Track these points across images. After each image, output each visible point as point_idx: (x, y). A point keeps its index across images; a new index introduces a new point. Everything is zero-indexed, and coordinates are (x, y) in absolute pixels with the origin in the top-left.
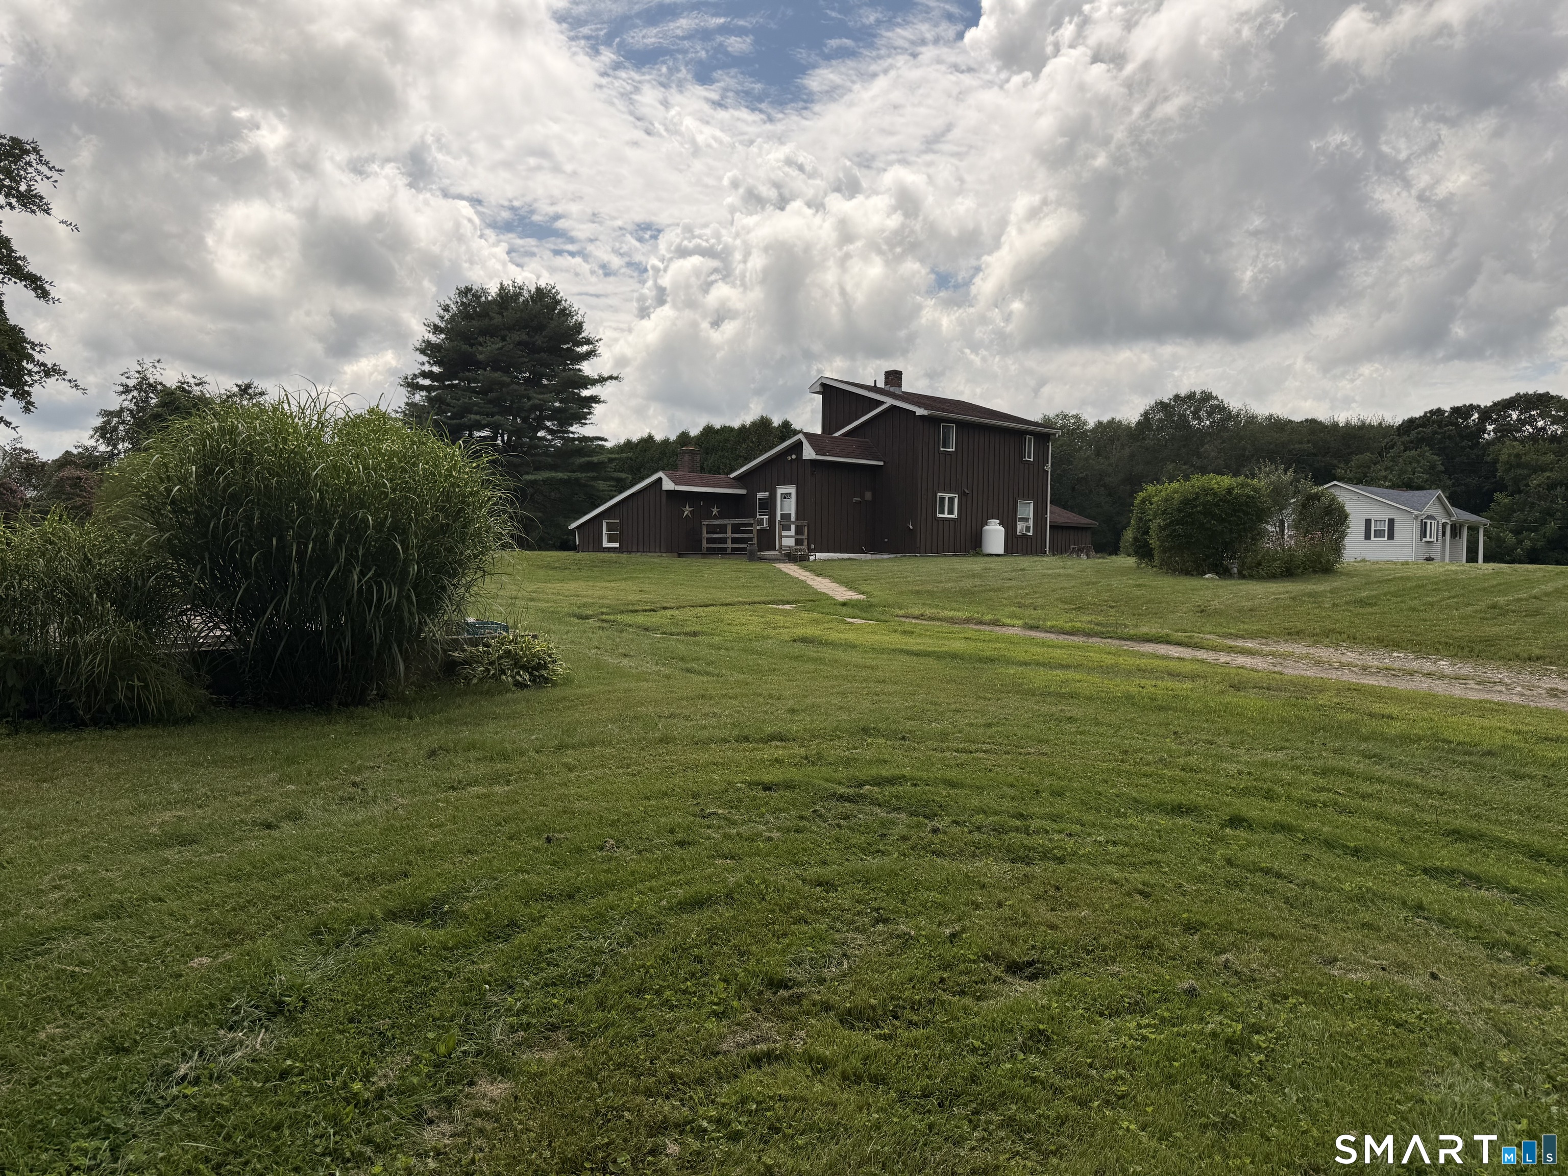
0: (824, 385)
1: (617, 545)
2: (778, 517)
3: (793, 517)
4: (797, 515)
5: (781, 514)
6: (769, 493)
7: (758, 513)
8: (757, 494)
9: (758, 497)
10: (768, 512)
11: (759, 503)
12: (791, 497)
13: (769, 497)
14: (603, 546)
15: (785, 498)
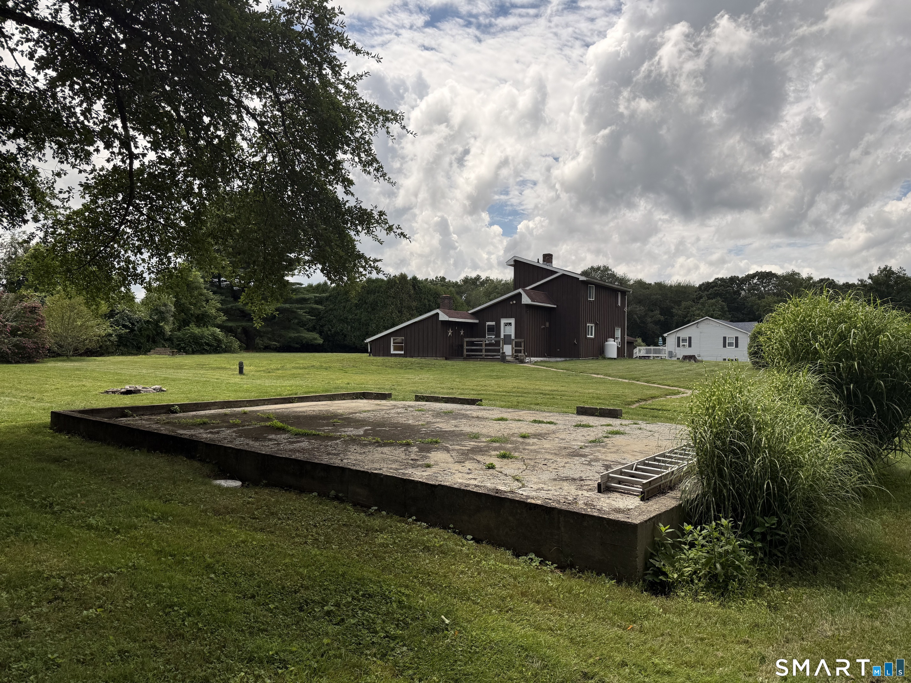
0: (515, 261)
1: (403, 352)
2: (502, 337)
3: (513, 337)
4: (516, 335)
5: (504, 335)
6: (495, 322)
7: (486, 334)
8: (487, 322)
9: (487, 325)
10: (494, 334)
11: (487, 328)
12: (511, 325)
13: (495, 325)
14: (391, 353)
15: (506, 326)
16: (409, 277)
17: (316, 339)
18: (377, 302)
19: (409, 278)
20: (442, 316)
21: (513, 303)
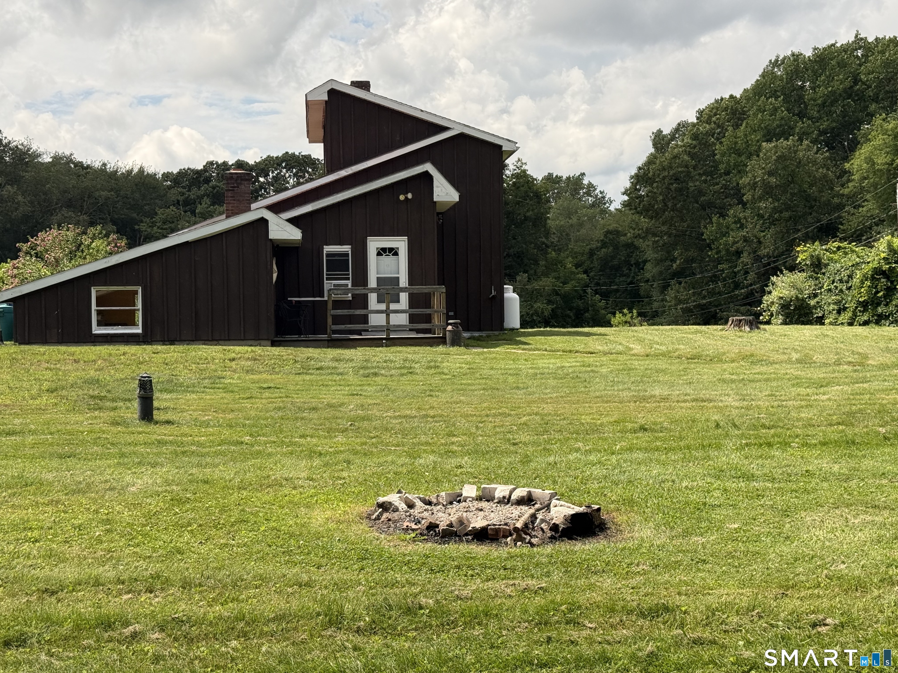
0: (332, 92)
2: (372, 283)
3: (404, 282)
4: (412, 280)
5: (378, 278)
6: (350, 247)
7: (325, 276)
8: (325, 247)
9: (325, 252)
10: (349, 275)
11: (327, 260)
12: (396, 254)
13: (350, 252)
14: (93, 333)
15: (382, 255)
20: (272, 227)
21: (406, 198)
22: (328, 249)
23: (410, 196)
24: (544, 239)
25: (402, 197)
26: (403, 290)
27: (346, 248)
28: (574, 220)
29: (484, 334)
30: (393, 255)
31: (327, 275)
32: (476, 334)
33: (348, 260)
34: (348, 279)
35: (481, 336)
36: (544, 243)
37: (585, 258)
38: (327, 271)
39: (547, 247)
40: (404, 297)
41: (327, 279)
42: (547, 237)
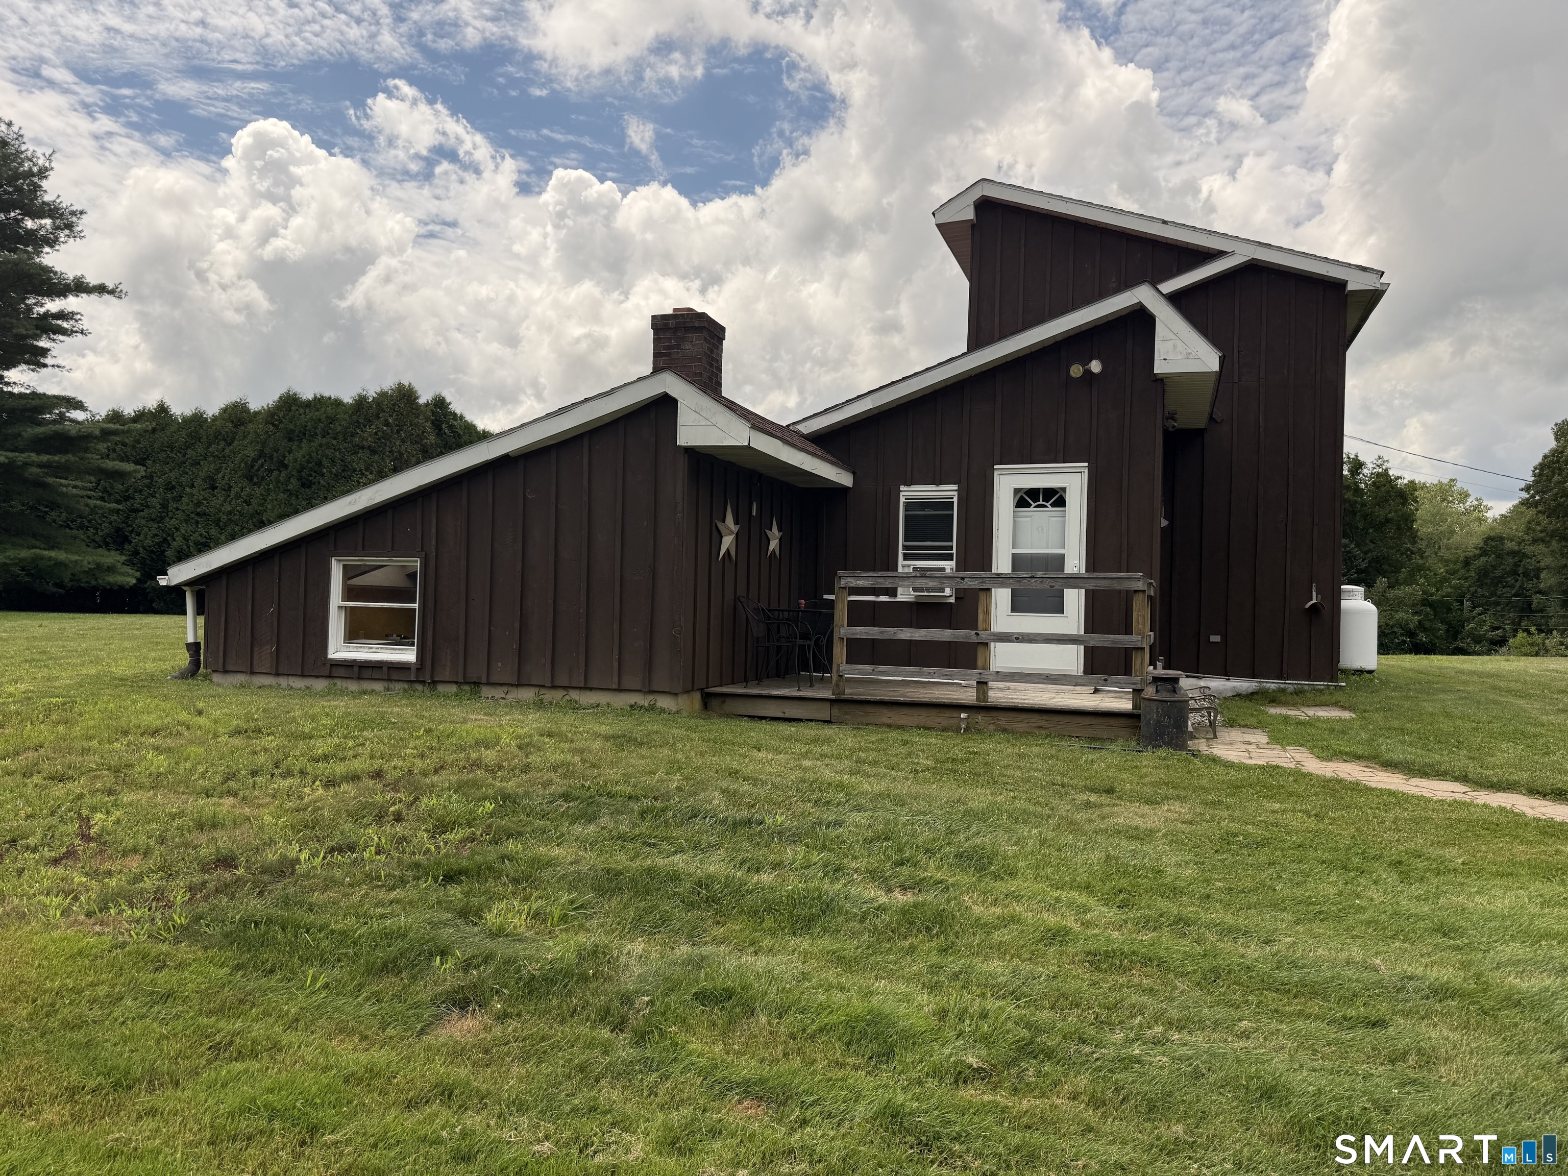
0: (985, 205)
1: (408, 655)
2: (1002, 563)
3: (1075, 563)
4: (1093, 560)
5: (1014, 556)
6: (955, 487)
7: (901, 551)
8: (902, 488)
9: (902, 500)
10: (951, 548)
11: (907, 517)
12: (1061, 502)
13: (955, 500)
14: (330, 656)
15: (1029, 505)
16: (425, 397)
17: (111, 569)
18: (319, 464)
19: (422, 401)
20: (685, 417)
21: (1088, 372)
22: (909, 493)
23: (1096, 366)
24: (1409, 546)
25: (1076, 371)
26: (1074, 581)
27: (949, 491)
28: (1444, 528)
29: (1290, 685)
30: (1053, 505)
31: (905, 547)
32: (1272, 685)
33: (952, 515)
34: (949, 557)
35: (1283, 691)
36: (1408, 549)
37: (1459, 566)
38: (906, 539)
39: (1412, 553)
40: (1074, 599)
41: (906, 557)
42: (1414, 543)
